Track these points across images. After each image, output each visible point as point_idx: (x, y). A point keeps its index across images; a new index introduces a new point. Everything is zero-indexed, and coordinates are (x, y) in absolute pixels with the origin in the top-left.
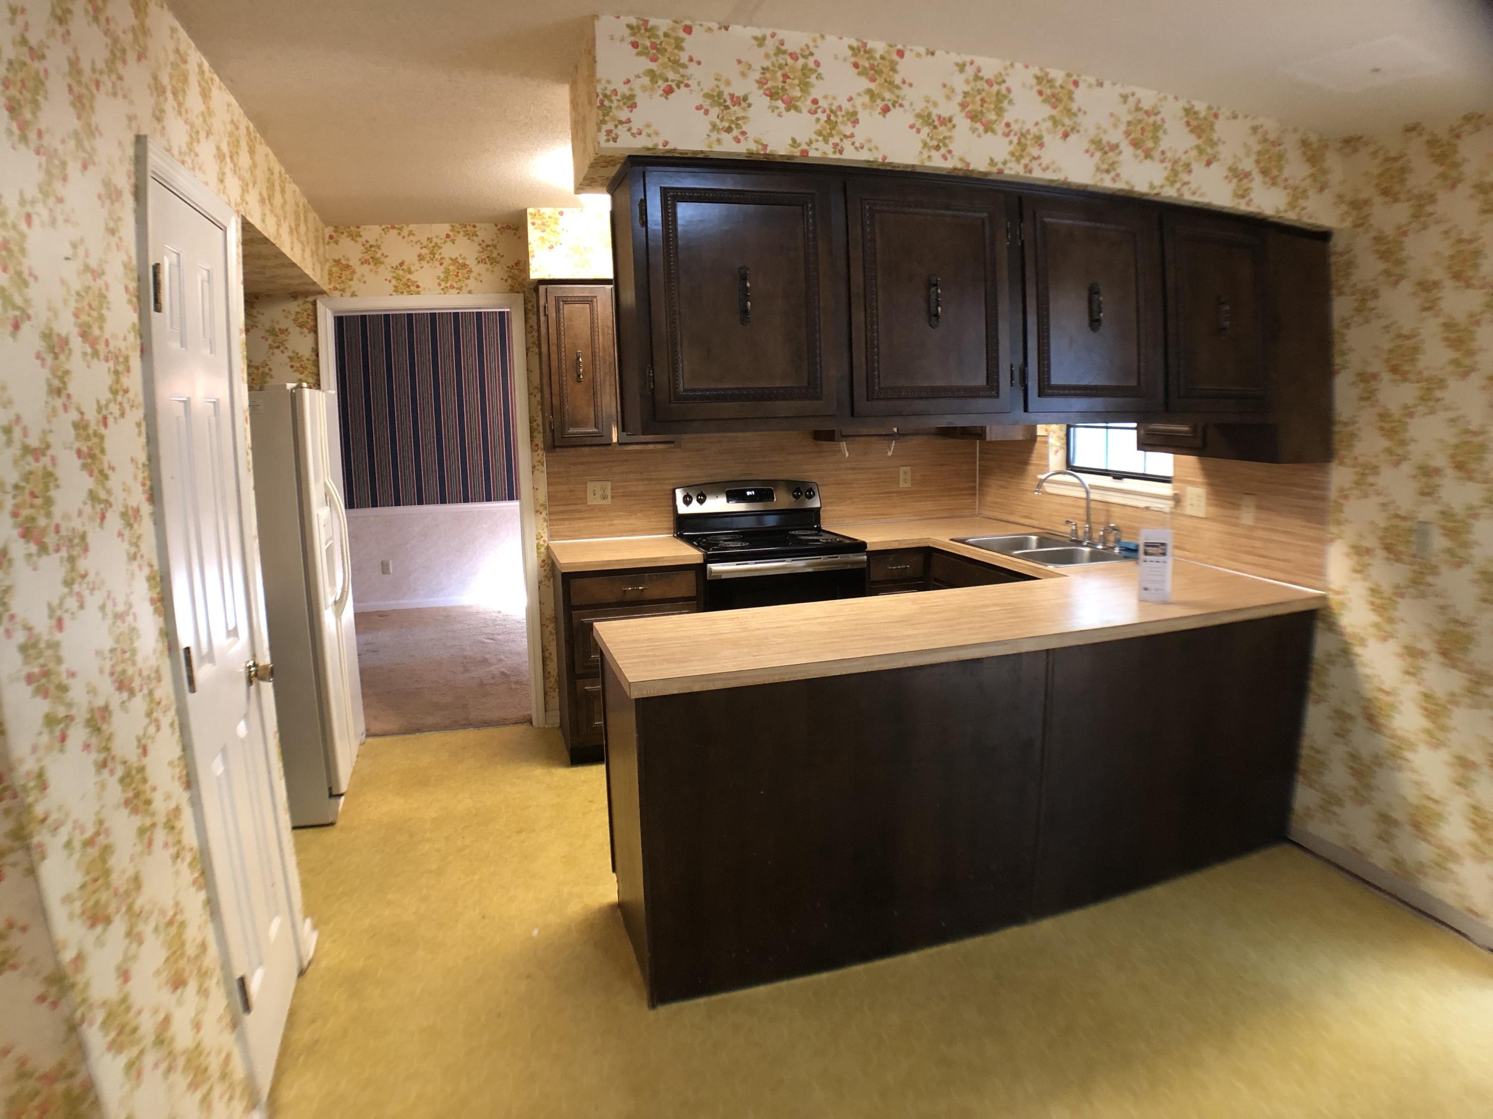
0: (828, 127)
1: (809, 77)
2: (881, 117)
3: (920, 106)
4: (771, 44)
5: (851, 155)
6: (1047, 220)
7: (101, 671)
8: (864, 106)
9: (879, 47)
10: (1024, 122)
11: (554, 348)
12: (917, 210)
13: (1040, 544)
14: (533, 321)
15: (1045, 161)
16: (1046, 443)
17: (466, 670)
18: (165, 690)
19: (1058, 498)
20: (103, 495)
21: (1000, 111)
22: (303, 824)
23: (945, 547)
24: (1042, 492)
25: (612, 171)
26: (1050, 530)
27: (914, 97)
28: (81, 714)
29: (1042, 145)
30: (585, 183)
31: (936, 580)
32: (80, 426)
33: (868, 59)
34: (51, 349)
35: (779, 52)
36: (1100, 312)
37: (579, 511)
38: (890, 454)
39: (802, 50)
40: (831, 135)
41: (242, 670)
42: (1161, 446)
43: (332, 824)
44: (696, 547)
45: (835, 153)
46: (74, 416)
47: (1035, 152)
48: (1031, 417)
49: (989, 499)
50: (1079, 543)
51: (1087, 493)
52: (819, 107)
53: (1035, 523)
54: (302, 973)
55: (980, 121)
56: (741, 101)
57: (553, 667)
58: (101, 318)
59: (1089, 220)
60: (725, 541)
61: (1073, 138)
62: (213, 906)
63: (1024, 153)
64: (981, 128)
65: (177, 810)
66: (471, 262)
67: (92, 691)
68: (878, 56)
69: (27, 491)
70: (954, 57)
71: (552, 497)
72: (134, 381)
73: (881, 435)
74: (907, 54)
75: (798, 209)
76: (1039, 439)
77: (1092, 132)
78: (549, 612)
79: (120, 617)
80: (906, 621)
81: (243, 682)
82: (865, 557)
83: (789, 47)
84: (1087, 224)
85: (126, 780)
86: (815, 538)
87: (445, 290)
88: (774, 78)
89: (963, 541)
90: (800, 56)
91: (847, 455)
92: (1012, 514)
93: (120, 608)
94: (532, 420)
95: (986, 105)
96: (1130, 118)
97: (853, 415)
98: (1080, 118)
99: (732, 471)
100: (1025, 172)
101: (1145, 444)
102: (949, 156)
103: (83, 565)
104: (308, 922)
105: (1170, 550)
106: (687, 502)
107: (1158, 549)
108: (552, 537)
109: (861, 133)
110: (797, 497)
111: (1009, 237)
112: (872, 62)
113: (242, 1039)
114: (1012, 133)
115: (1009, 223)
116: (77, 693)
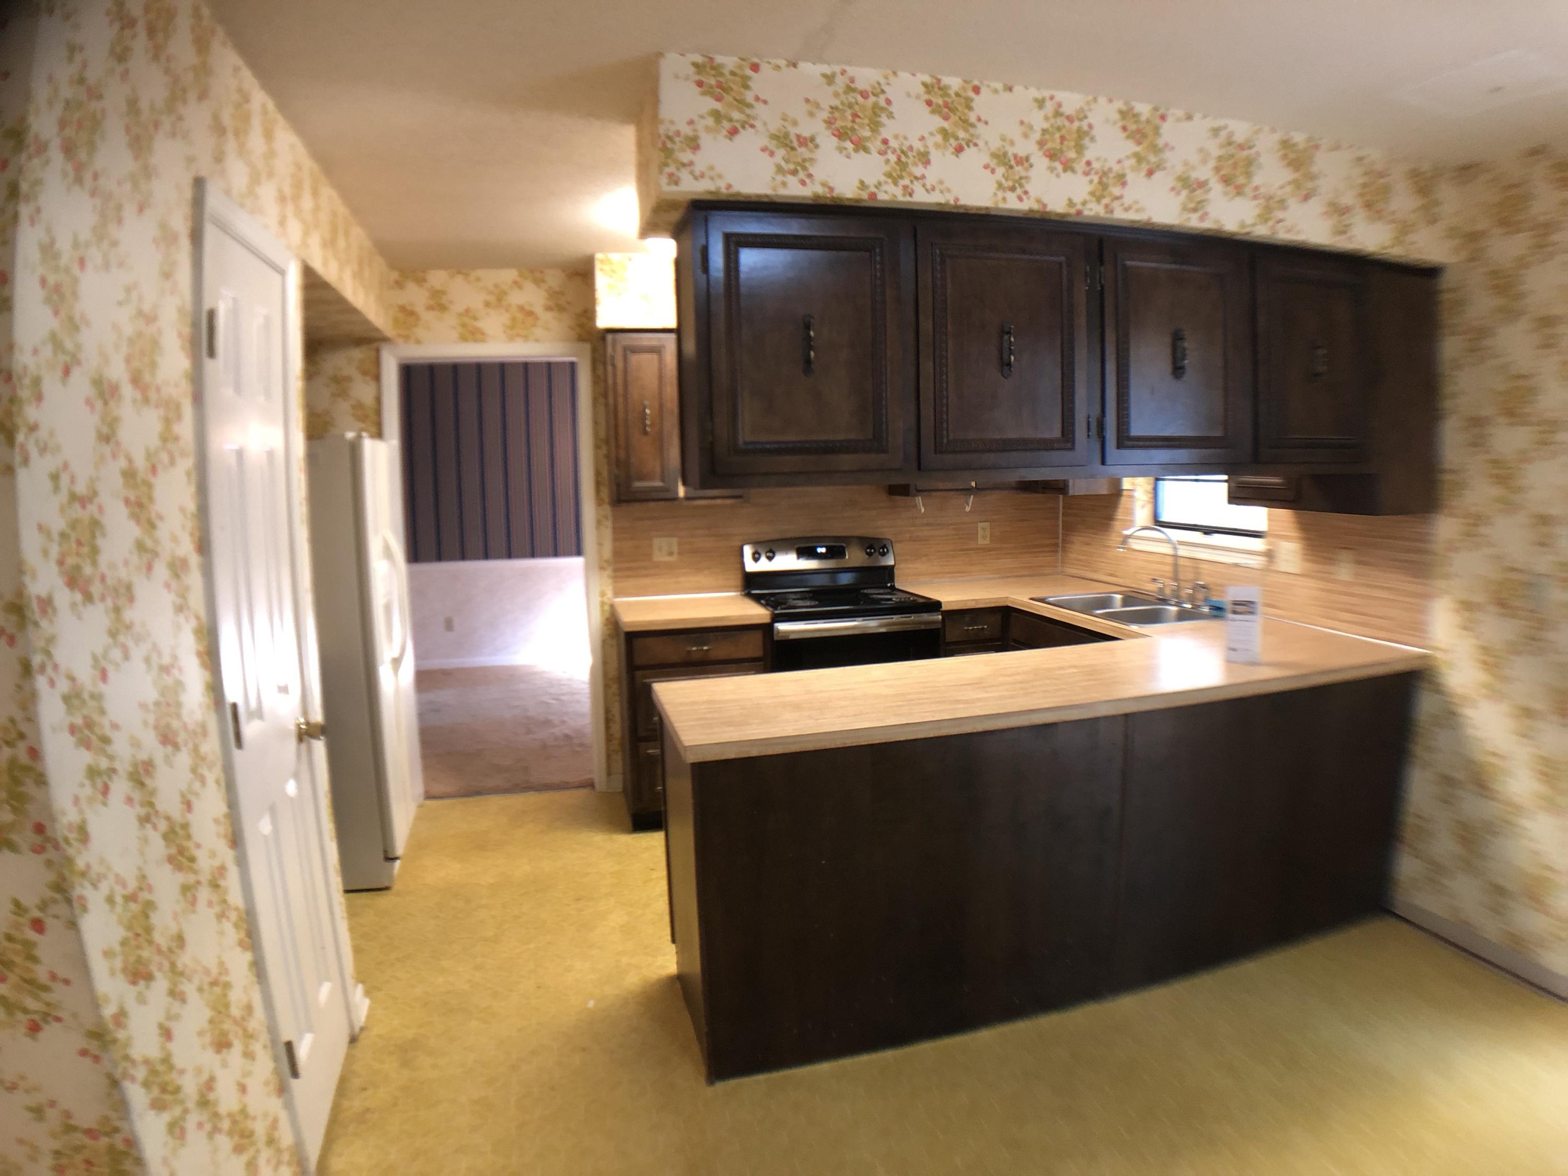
0: (898, 168)
1: (880, 116)
2: (954, 157)
3: (995, 144)
4: (841, 81)
5: (922, 197)
6: (1128, 263)
7: (145, 723)
8: (937, 146)
9: (953, 83)
10: (1106, 160)
11: (621, 400)
12: (991, 254)
13: (1125, 603)
14: (600, 371)
15: (1127, 201)
16: (1131, 497)
17: (529, 732)
18: (211, 746)
19: (1142, 554)
20: (149, 543)
21: (1080, 149)
22: (355, 888)
23: (1023, 606)
24: (1126, 549)
25: (675, 216)
26: (1136, 588)
27: (990, 137)
28: (123, 767)
29: (1124, 184)
30: (649, 228)
31: (1014, 641)
32: (129, 475)
33: (942, 96)
34: (101, 395)
35: (850, 89)
36: (1183, 359)
37: (645, 568)
38: (968, 509)
39: (873, 87)
40: (901, 177)
41: (292, 728)
42: (1254, 499)
43: (387, 888)
44: (765, 606)
45: (904, 195)
46: (122, 463)
47: (1116, 191)
48: (1111, 470)
49: (1072, 556)
50: (1164, 601)
51: (1175, 549)
52: (889, 148)
53: (1120, 581)
54: (353, 1040)
55: (1059, 159)
56: (808, 142)
57: (616, 728)
58: (153, 365)
59: (1175, 263)
60: (794, 599)
61: (1158, 175)
62: (259, 969)
63: (1106, 193)
64: (1059, 167)
65: (222, 869)
66: (539, 309)
67: (136, 744)
68: (952, 92)
69: (73, 539)
70: (1034, 93)
71: (617, 554)
72: (185, 429)
73: (957, 490)
74: (983, 90)
75: (867, 255)
76: (1125, 493)
77: (1179, 169)
78: (613, 673)
79: (165, 669)
80: (978, 684)
81: (293, 741)
82: (940, 617)
83: (860, 85)
84: (1174, 266)
85: (170, 836)
86: (889, 597)
87: (511, 339)
88: (844, 118)
89: (1042, 600)
90: (870, 94)
91: (923, 510)
92: (1096, 571)
93: (166, 660)
94: (598, 473)
95: (1066, 143)
96: (1221, 152)
97: (919, 469)
98: (1167, 155)
99: (799, 527)
100: (1107, 212)
101: (1238, 496)
102: (1024, 197)
103: (129, 615)
104: (360, 989)
105: (1260, 608)
106: (756, 559)
107: (1245, 607)
108: (617, 594)
109: (932, 175)
110: (870, 554)
111: (1089, 281)
112: (946, 99)
113: (289, 1106)
114: (1093, 172)
115: (1088, 268)
116: (121, 748)
